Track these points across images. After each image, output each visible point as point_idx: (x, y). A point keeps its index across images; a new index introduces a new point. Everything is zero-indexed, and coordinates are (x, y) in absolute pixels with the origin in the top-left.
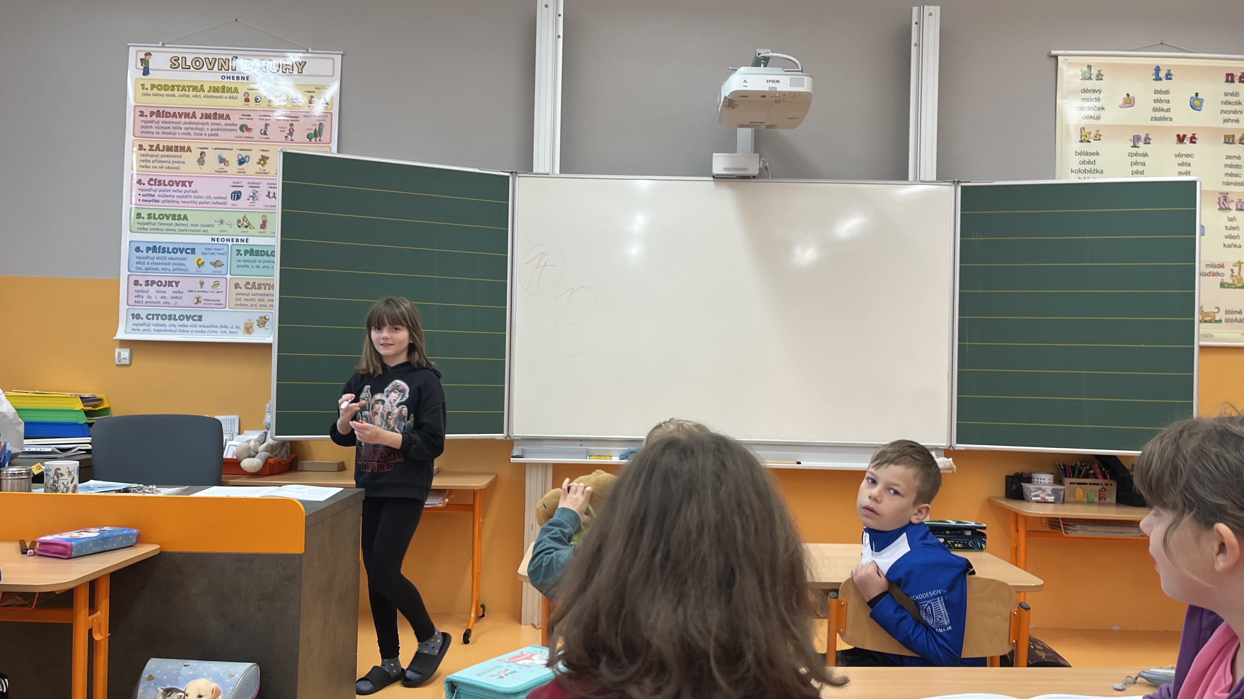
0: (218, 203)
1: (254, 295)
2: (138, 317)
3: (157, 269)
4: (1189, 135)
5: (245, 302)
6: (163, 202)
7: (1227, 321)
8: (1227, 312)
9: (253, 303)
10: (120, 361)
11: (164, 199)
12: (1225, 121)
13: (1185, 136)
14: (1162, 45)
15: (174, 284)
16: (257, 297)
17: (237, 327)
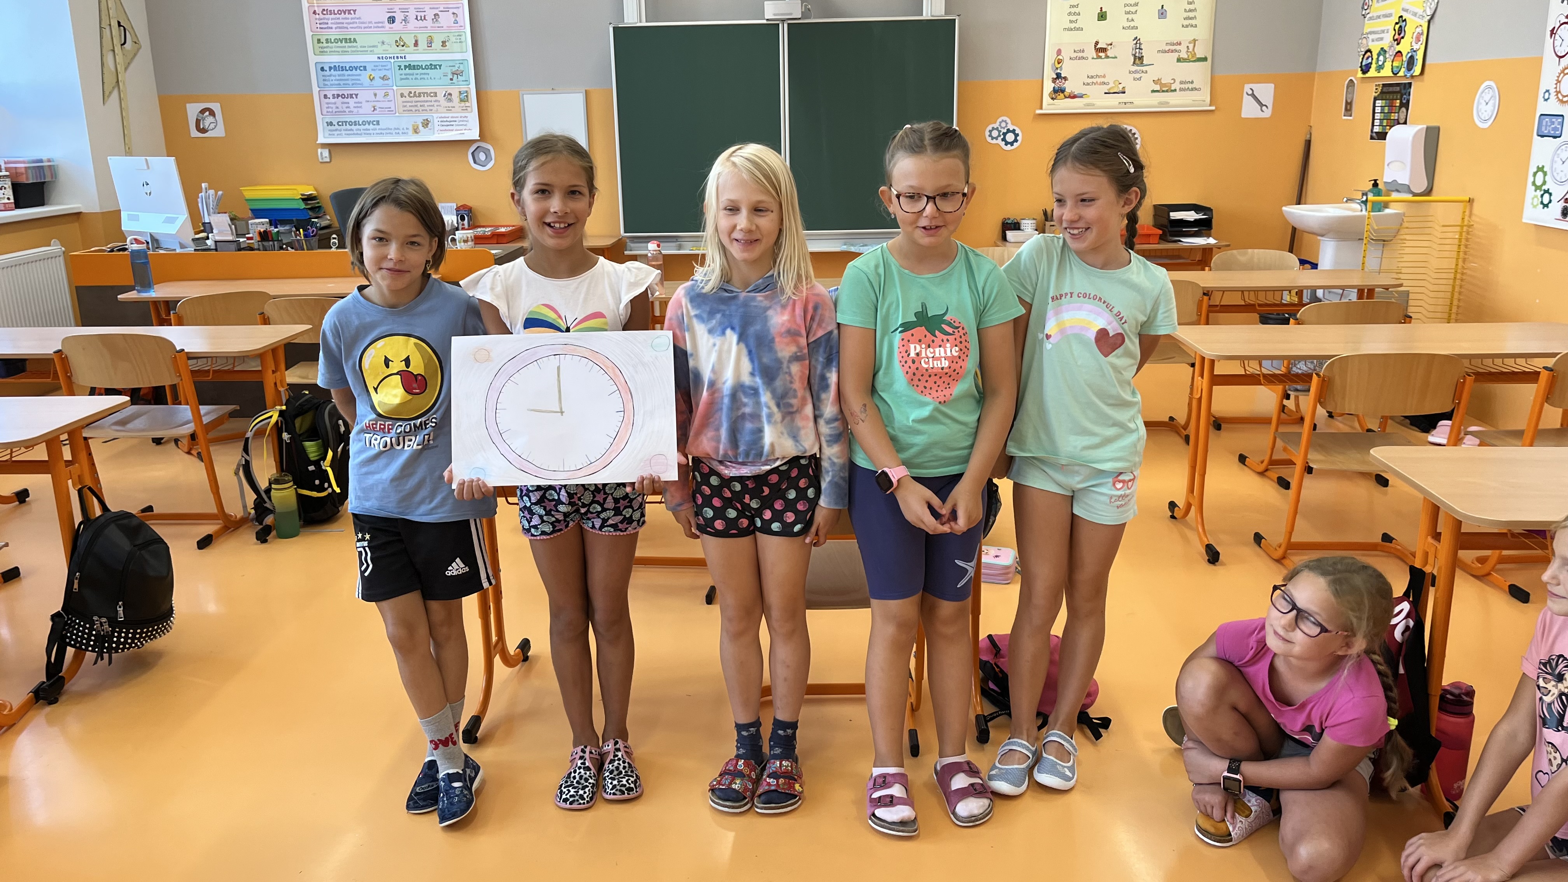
0: (379, 27)
1: (417, 102)
2: (331, 124)
3: (340, 84)
5: (411, 108)
6: (336, 28)
8: (1181, 83)
9: (417, 108)
10: (322, 159)
11: (336, 26)
15: (354, 96)
16: (419, 104)
17: (407, 129)
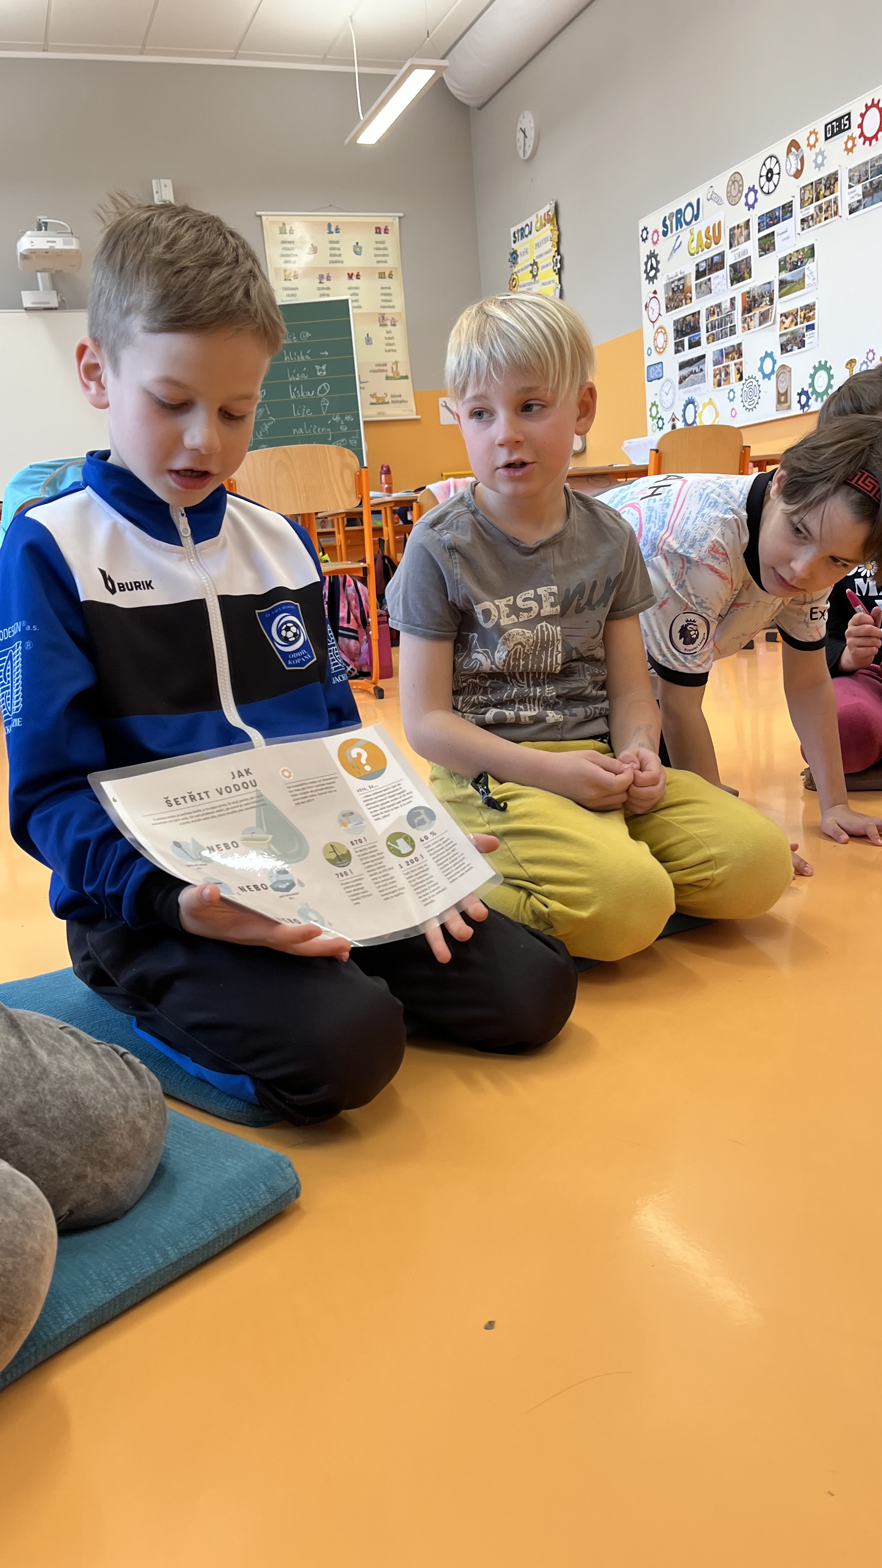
4: (355, 274)
7: (393, 402)
8: (392, 396)
12: (378, 262)
13: (352, 274)
14: (331, 207)
